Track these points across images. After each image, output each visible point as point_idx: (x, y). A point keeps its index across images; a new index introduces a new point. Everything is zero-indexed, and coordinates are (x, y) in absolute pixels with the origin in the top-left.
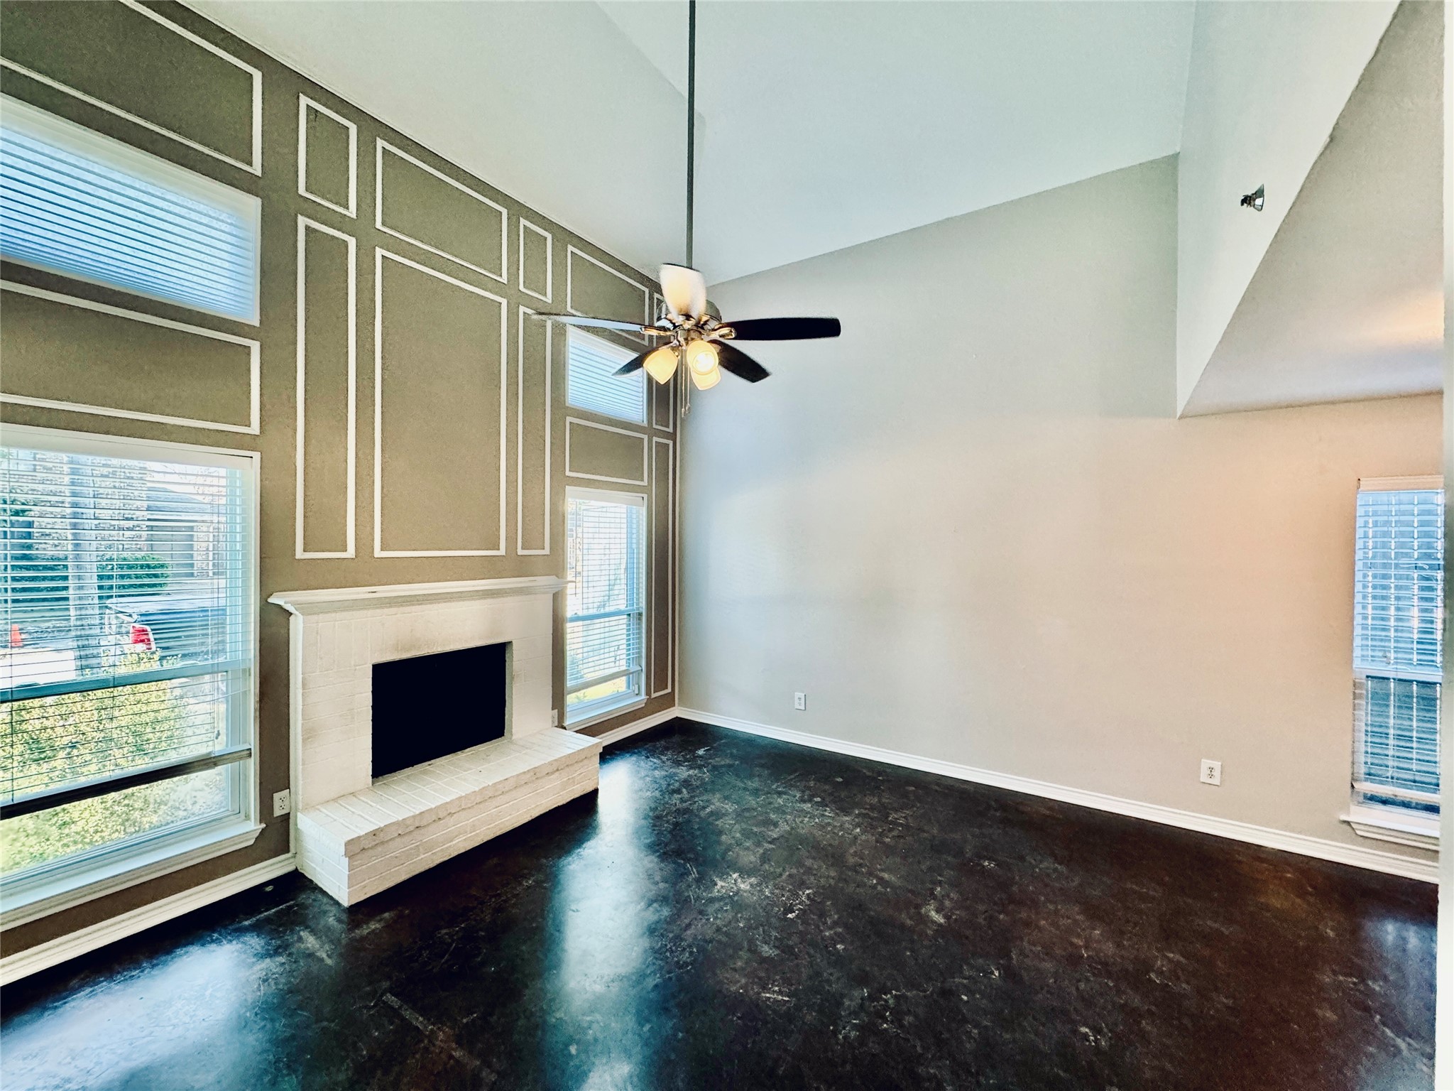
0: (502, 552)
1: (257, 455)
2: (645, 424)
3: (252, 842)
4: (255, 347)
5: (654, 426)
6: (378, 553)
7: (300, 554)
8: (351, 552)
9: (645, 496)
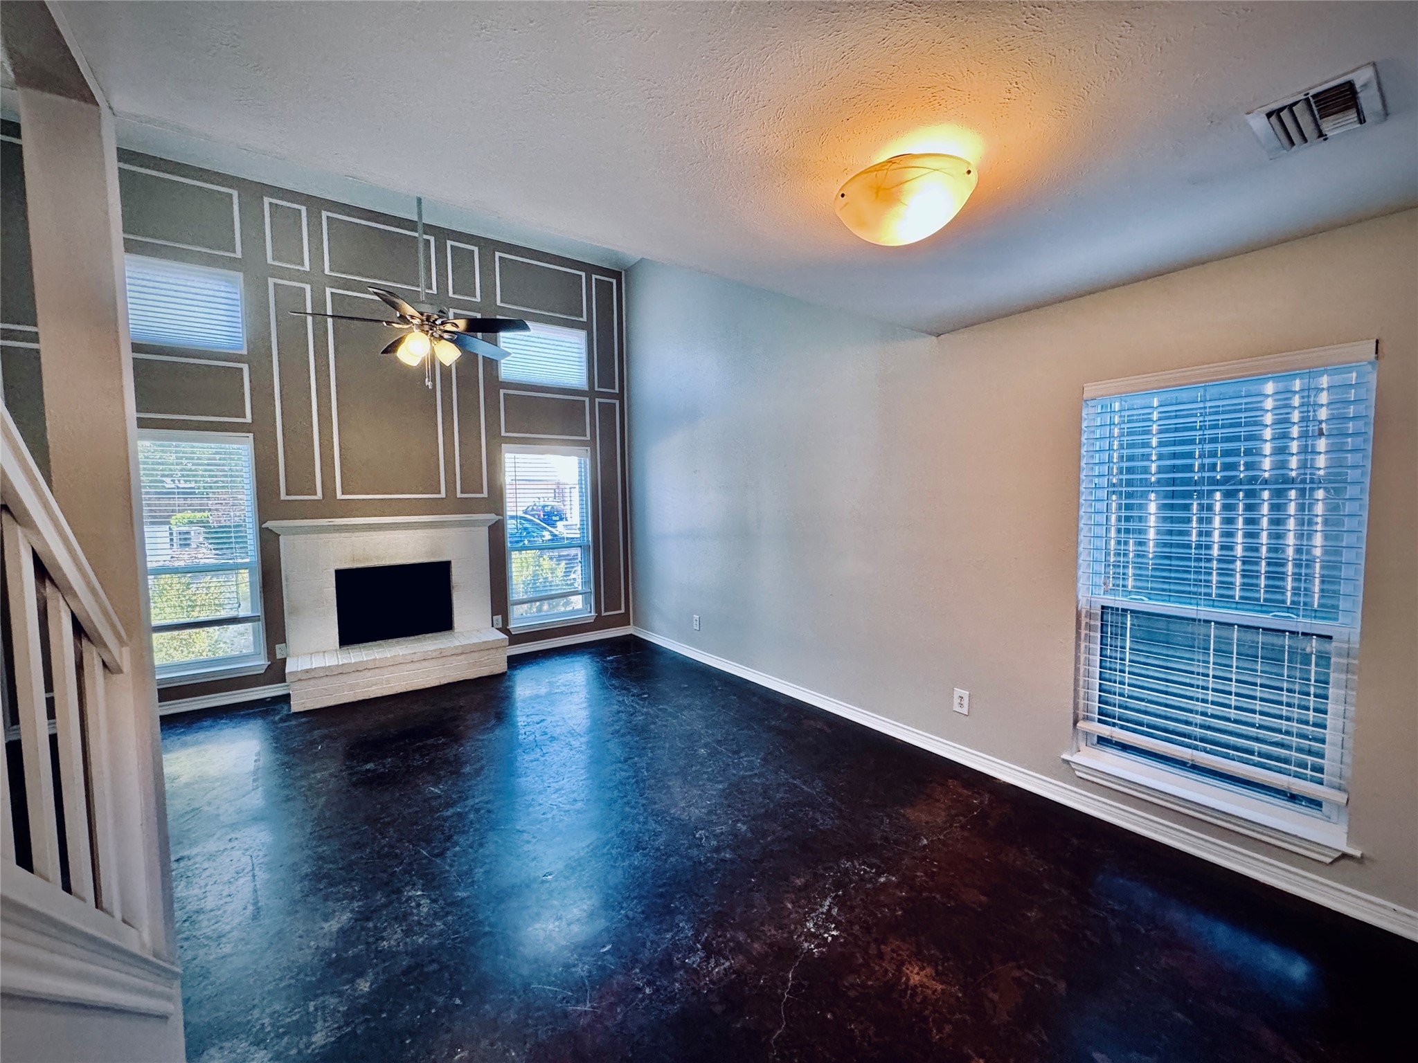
0: (443, 495)
1: (251, 435)
2: (586, 388)
3: (263, 672)
4: (245, 367)
5: (596, 389)
6: (339, 496)
7: (283, 496)
8: (319, 495)
9: (589, 448)
